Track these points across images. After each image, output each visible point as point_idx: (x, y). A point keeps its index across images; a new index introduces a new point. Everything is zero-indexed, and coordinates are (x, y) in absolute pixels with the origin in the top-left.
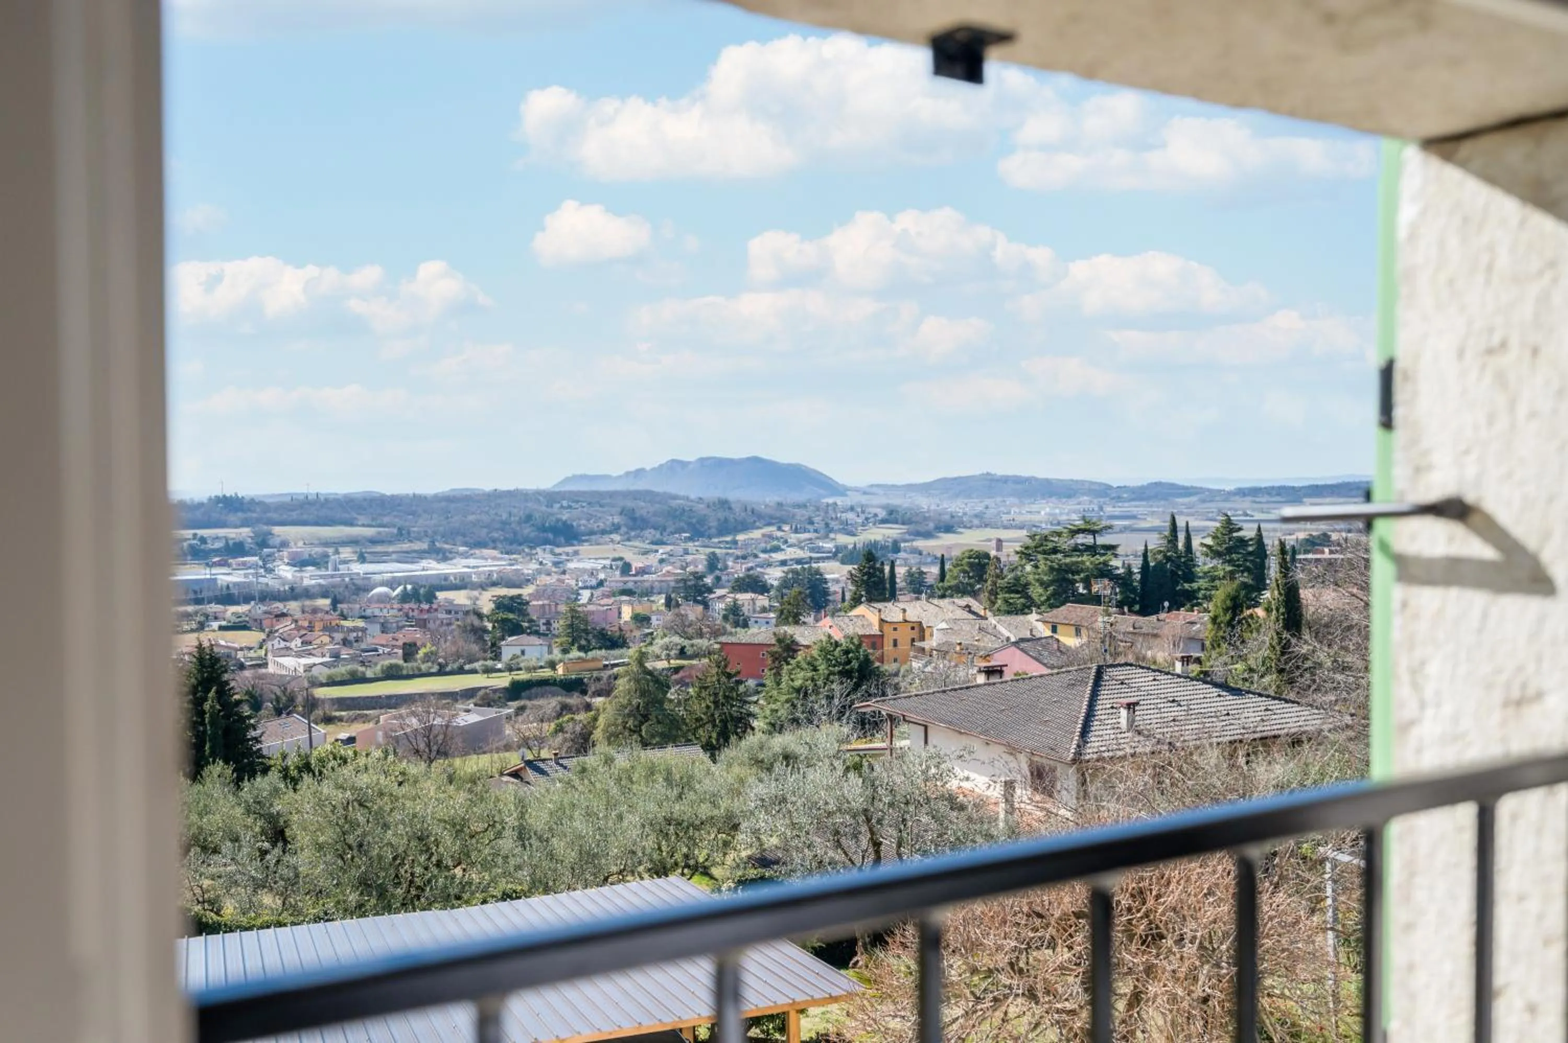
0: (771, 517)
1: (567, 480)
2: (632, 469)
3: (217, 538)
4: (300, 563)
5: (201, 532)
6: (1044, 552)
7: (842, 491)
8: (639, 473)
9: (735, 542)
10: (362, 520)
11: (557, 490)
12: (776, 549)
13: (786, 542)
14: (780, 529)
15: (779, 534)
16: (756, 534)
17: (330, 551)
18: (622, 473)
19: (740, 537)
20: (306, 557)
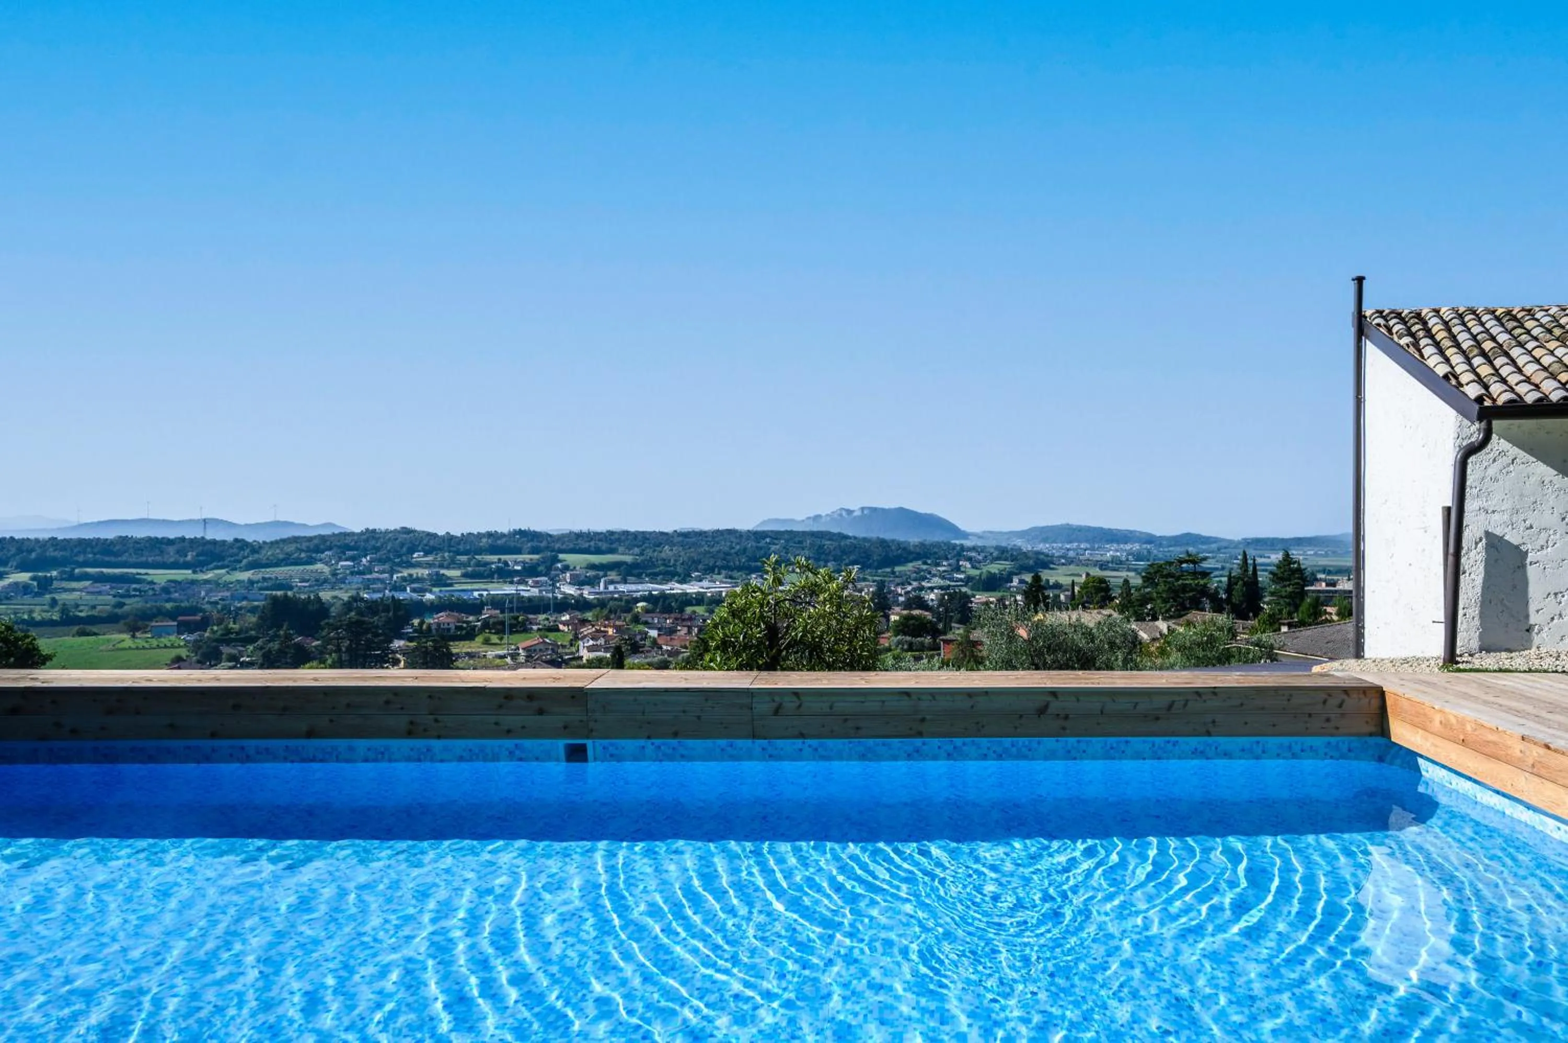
0: (919, 554)
1: (764, 523)
2: (812, 515)
3: (516, 563)
4: (578, 582)
5: (503, 557)
6: (1162, 576)
7: (965, 535)
8: (817, 518)
9: (893, 573)
10: (621, 549)
11: (759, 529)
12: (924, 578)
13: (930, 573)
14: (925, 563)
15: (925, 567)
16: (910, 566)
17: (601, 573)
18: (803, 518)
19: (897, 569)
20: (582, 578)
